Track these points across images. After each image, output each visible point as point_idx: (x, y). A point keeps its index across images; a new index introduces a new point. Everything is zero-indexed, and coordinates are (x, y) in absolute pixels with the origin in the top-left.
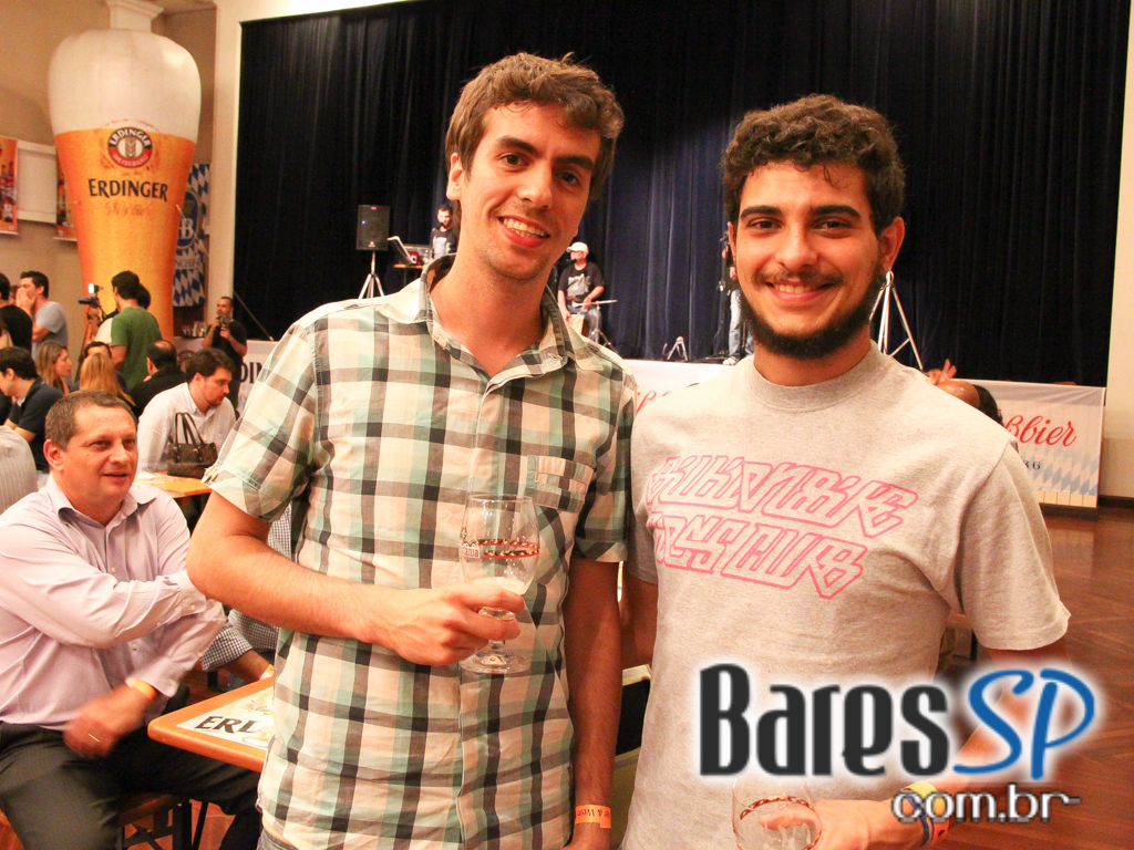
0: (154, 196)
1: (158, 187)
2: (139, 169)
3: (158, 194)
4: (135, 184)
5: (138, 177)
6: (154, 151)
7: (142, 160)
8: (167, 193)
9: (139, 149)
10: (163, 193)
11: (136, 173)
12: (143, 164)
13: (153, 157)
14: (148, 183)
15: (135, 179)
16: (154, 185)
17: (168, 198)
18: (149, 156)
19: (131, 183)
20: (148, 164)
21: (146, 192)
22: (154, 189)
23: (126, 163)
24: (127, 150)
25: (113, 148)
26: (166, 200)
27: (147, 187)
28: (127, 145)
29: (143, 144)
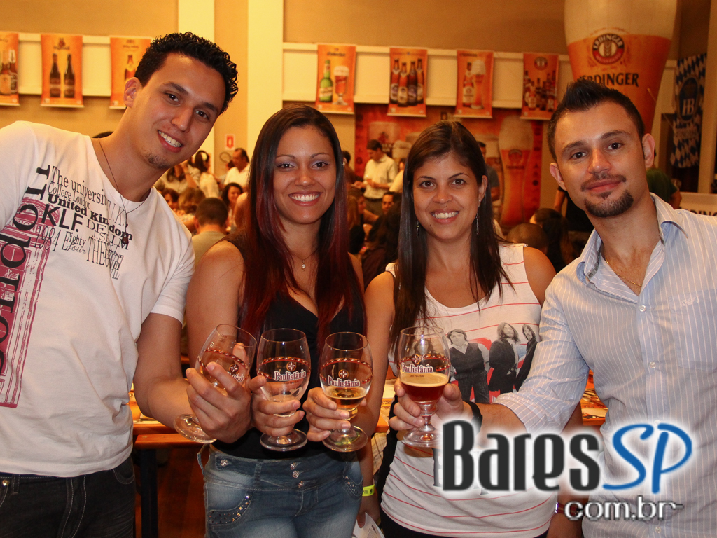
0: (627, 83)
1: (630, 77)
2: (615, 65)
3: (630, 81)
4: (612, 76)
5: (613, 71)
6: (626, 49)
7: (616, 57)
8: (638, 81)
9: (614, 49)
10: (634, 81)
11: (613, 68)
12: (617, 60)
13: (625, 54)
14: (622, 74)
15: (611, 72)
16: (627, 75)
17: (639, 84)
18: (622, 53)
19: (609, 76)
20: (622, 60)
21: (620, 81)
22: (627, 78)
23: (604, 61)
24: (605, 51)
25: (595, 51)
26: (637, 85)
27: (621, 77)
28: (605, 48)
29: (617, 45)
